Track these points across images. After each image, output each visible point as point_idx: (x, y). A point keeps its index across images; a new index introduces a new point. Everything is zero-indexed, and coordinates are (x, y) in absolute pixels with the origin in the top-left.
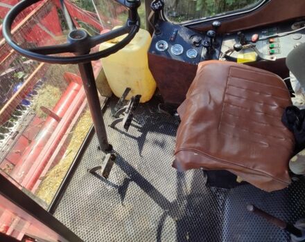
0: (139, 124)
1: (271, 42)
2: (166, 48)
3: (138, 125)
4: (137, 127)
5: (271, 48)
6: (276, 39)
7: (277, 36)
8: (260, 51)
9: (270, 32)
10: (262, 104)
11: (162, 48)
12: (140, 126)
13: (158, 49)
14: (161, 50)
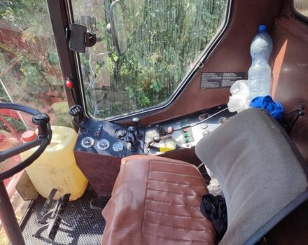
0: (70, 226)
1: (185, 132)
2: (92, 144)
3: (68, 228)
4: (67, 231)
5: (186, 137)
6: (188, 129)
7: (189, 127)
8: (177, 140)
9: (182, 123)
10: (182, 195)
11: (88, 144)
12: (71, 229)
13: (84, 146)
14: (87, 147)
